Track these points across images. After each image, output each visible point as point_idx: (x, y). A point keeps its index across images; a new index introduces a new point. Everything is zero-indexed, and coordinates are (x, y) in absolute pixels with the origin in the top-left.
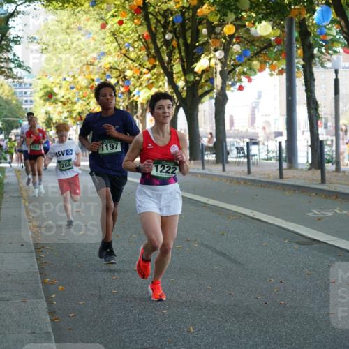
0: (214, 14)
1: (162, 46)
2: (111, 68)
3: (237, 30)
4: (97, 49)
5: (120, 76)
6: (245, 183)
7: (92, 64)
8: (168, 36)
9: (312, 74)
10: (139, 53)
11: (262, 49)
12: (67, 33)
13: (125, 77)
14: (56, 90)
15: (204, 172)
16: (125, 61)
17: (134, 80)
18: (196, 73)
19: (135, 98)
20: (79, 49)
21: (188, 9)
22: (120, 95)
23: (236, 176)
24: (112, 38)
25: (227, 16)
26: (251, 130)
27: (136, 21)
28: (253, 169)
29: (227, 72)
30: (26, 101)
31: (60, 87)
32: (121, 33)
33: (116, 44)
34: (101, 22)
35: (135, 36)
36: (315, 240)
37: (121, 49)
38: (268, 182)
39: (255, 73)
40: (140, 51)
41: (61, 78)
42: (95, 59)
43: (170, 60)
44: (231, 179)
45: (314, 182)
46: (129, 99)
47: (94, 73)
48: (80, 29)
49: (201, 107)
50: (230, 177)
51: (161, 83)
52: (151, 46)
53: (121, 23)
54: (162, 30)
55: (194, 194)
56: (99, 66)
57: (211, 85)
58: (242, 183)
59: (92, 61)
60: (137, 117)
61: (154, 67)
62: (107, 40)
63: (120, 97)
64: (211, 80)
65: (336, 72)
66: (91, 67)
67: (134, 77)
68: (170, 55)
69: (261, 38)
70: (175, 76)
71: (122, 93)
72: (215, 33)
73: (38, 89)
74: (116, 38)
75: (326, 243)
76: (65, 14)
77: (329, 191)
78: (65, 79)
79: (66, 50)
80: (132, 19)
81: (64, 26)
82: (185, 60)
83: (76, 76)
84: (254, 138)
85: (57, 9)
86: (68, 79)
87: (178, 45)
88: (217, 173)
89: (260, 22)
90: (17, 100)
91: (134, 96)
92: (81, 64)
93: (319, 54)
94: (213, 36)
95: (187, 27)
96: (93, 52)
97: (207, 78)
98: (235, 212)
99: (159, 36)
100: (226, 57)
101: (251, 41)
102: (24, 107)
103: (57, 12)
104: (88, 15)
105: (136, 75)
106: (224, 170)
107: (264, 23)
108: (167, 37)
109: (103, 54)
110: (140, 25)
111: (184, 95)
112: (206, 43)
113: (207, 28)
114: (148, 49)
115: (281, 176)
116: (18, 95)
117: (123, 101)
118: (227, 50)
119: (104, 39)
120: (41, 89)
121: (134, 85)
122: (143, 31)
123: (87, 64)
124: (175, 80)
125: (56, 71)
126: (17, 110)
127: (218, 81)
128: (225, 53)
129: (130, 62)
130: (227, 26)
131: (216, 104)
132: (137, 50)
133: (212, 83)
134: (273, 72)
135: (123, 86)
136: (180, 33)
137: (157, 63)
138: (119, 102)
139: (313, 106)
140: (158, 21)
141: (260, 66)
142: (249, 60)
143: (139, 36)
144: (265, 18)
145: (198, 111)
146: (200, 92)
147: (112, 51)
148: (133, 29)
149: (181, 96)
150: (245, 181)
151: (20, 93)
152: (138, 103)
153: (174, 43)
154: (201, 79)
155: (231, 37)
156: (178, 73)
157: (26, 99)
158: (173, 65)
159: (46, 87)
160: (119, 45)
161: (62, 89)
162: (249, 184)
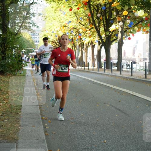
0: (119, 6)
1: (96, 19)
2: (73, 28)
3: (129, 13)
4: (68, 20)
5: (77, 32)
6: (130, 80)
7: (65, 26)
8: (99, 15)
10: (86, 22)
11: (139, 22)
12: (55, 12)
13: (79, 32)
14: (49, 37)
15: (112, 74)
16: (80, 25)
17: (83, 33)
18: (110, 31)
19: (83, 41)
20: (60, 19)
21: (108, 3)
22: (77, 40)
23: (126, 77)
24: (74, 15)
25: (125, 7)
26: (133, 57)
27: (85, 8)
28: (133, 74)
29: (124, 31)
30: (36, 41)
31: (51, 35)
32: (78, 13)
33: (76, 18)
34: (70, 8)
35: (84, 14)
37: (78, 20)
38: (140, 80)
39: (136, 32)
40: (86, 21)
41: (52, 32)
42: (66, 24)
43: (99, 25)
44: (124, 78)
46: (81, 42)
47: (66, 30)
48: (61, 11)
49: (112, 46)
50: (123, 77)
51: (94, 35)
52: (91, 19)
53: (78, 9)
54: (96, 12)
55: (107, 83)
56: (68, 27)
57: (116, 37)
59: (65, 25)
60: (84, 50)
61: (92, 28)
62: (72, 16)
63: (77, 41)
64: (116, 35)
66: (65, 27)
67: (83, 32)
68: (99, 23)
69: (139, 17)
70: (101, 32)
71: (78, 39)
72: (119, 14)
73: (42, 36)
74: (76, 15)
76: (54, 4)
78: (53, 32)
79: (54, 20)
80: (83, 7)
81: (54, 9)
82: (106, 26)
83: (58, 31)
84: (134, 61)
85: (51, 2)
86: (55, 32)
87: (103, 19)
88: (118, 75)
89: (139, 10)
90: (32, 40)
91: (83, 40)
92: (61, 26)
94: (118, 15)
95: (107, 11)
96: (66, 21)
97: (115, 34)
98: (125, 92)
99: (95, 15)
100: (123, 25)
101: (135, 18)
102: (35, 43)
103: (51, 3)
104: (64, 5)
105: (84, 31)
106: (121, 74)
107: (141, 11)
109: (70, 22)
110: (87, 10)
111: (105, 40)
112: (115, 19)
113: (116, 12)
114: (90, 20)
115: (146, 77)
116: (33, 38)
117: (78, 43)
118: (124, 22)
119: (71, 15)
120: (43, 36)
121: (83, 36)
122: (88, 12)
123: (63, 26)
124: (101, 34)
125: (50, 28)
126: (32, 45)
127: (120, 35)
128: (123, 23)
129: (82, 26)
130: (125, 11)
131: (118, 45)
132: (85, 21)
133: (117, 36)
134: (144, 32)
135: (78, 36)
136: (104, 14)
137: (93, 26)
138: (76, 43)
140: (95, 8)
141: (138, 29)
142: (133, 26)
143: (86, 14)
144: (141, 8)
145: (110, 48)
146: (112, 40)
147: (74, 21)
148: (83, 12)
149: (103, 41)
150: (130, 79)
151: (34, 38)
152: (85, 44)
153: (101, 18)
154: (112, 34)
155: (126, 16)
156: (102, 31)
157: (36, 40)
158: (100, 28)
159: (45, 35)
160: (77, 18)
161: (52, 36)
162: (132, 80)
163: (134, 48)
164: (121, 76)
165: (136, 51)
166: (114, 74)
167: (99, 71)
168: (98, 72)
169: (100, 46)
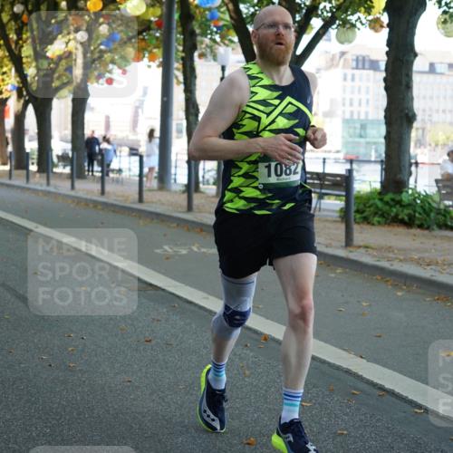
1: (9, 21)
3: (105, 5)
6: (95, 207)
8: (18, 8)
9: (193, 70)
11: (140, 33)
15: (48, 189)
23: (85, 196)
26: (132, 137)
28: (108, 188)
36: (151, 285)
38: (123, 207)
43: (20, 38)
44: (79, 201)
45: (180, 209)
50: (77, 198)
51: (5, 69)
58: (91, 205)
65: (223, 68)
68: (19, 33)
70: (24, 60)
72: (77, 8)
75: (163, 290)
77: (193, 222)
84: (135, 147)
88: (63, 192)
93: (212, 44)
99: (7, 8)
106: (73, 187)
108: (15, 9)
113: (67, 1)
115: (141, 200)
124: (24, 66)
131: (73, 100)
134: (151, 63)
137: (2, 42)
139: (192, 111)
145: (51, 109)
150: (96, 203)
153: (25, 18)
156: (27, 57)
158: (22, 46)
162: (99, 207)
163: (137, 108)
164: (73, 193)
165: (141, 118)
166: (55, 187)
167: (13, 178)
168: (8, 182)
169: (22, 101)
